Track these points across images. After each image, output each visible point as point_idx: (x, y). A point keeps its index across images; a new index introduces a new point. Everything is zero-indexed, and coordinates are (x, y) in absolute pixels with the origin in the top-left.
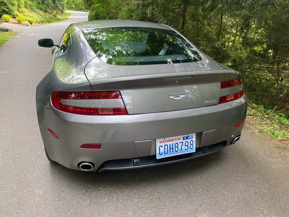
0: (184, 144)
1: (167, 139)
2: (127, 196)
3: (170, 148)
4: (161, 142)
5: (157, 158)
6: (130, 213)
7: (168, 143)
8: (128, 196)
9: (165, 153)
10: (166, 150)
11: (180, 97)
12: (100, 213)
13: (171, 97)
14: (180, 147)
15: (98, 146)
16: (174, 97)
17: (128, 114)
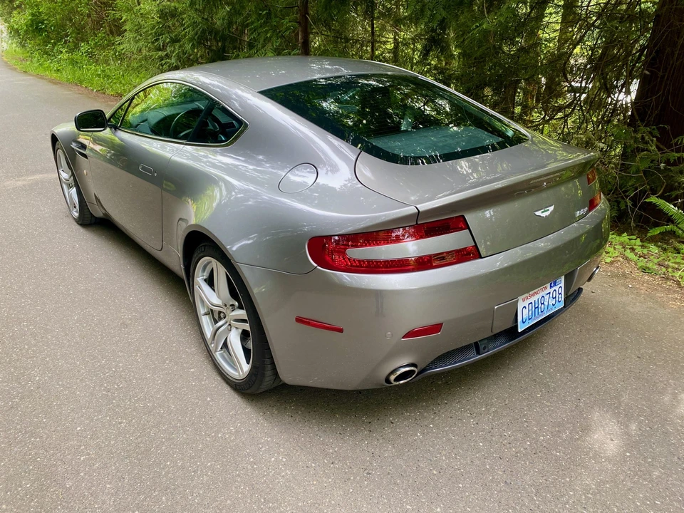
0: (551, 296)
1: (531, 293)
2: (449, 419)
3: (535, 308)
4: (524, 300)
5: (520, 331)
6: (481, 444)
7: (532, 300)
8: (451, 417)
9: (529, 319)
10: (531, 312)
11: (548, 210)
12: (431, 460)
13: (538, 213)
14: (546, 303)
15: (436, 328)
16: (542, 212)
17: (481, 258)
